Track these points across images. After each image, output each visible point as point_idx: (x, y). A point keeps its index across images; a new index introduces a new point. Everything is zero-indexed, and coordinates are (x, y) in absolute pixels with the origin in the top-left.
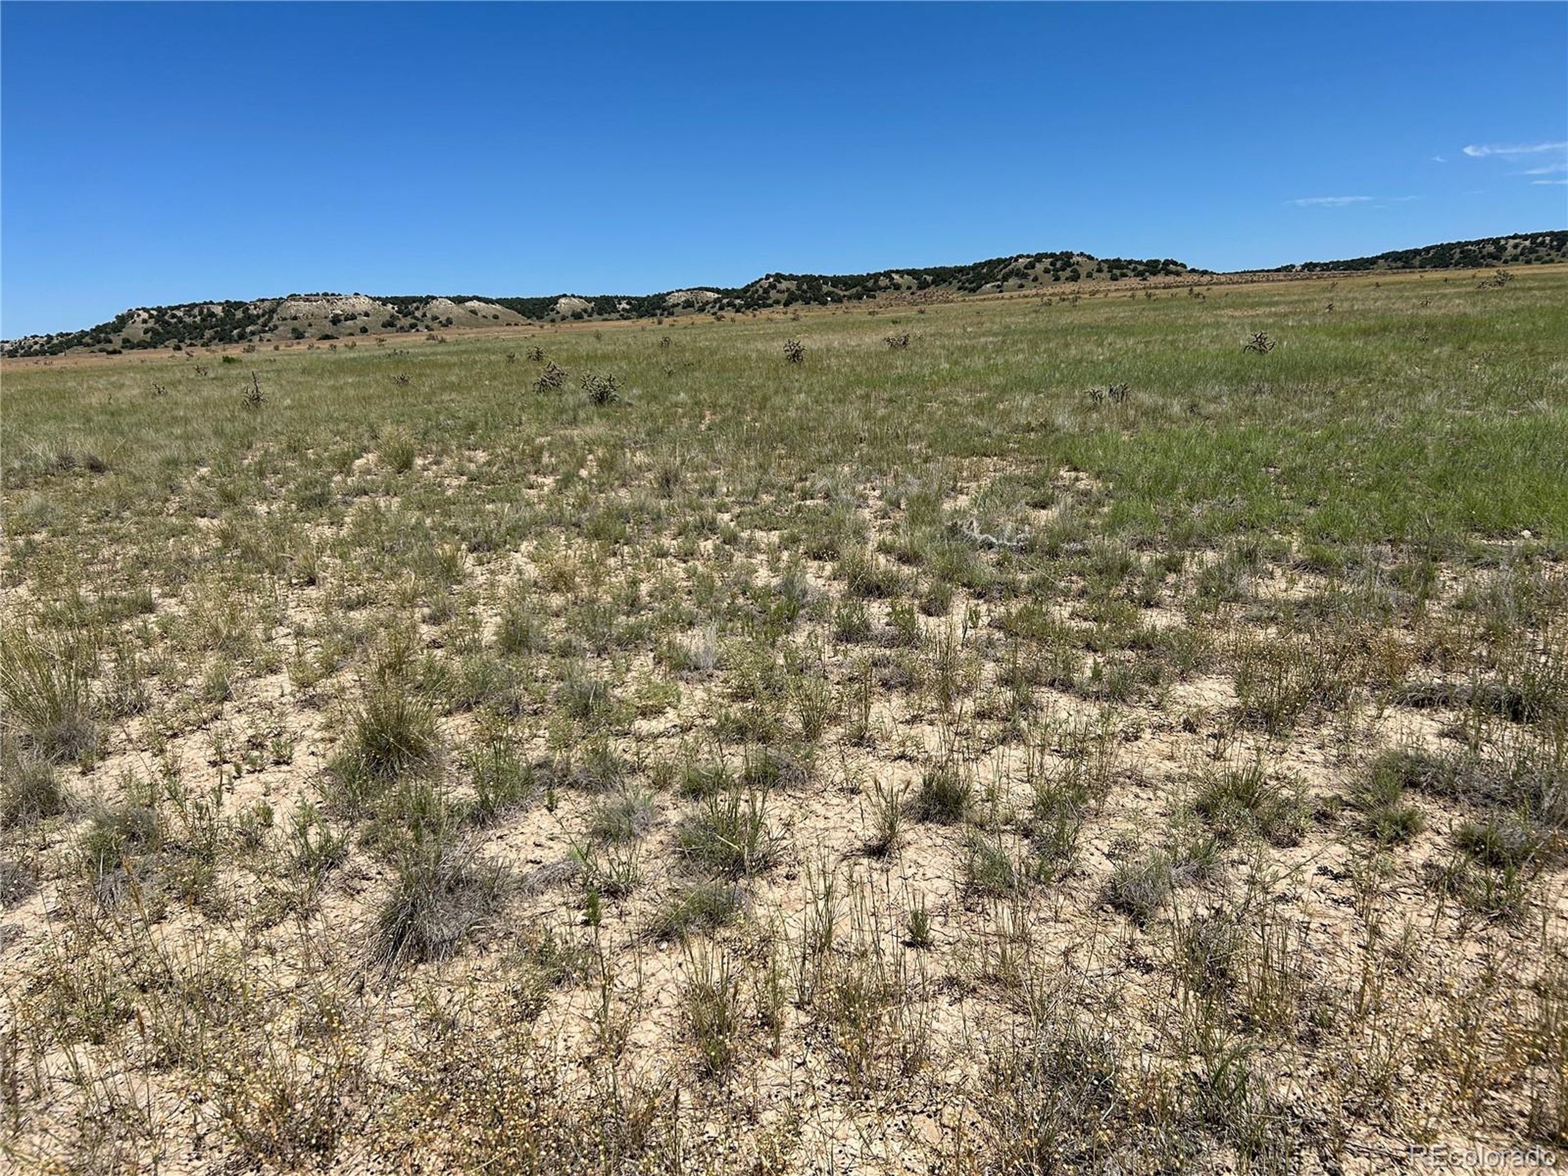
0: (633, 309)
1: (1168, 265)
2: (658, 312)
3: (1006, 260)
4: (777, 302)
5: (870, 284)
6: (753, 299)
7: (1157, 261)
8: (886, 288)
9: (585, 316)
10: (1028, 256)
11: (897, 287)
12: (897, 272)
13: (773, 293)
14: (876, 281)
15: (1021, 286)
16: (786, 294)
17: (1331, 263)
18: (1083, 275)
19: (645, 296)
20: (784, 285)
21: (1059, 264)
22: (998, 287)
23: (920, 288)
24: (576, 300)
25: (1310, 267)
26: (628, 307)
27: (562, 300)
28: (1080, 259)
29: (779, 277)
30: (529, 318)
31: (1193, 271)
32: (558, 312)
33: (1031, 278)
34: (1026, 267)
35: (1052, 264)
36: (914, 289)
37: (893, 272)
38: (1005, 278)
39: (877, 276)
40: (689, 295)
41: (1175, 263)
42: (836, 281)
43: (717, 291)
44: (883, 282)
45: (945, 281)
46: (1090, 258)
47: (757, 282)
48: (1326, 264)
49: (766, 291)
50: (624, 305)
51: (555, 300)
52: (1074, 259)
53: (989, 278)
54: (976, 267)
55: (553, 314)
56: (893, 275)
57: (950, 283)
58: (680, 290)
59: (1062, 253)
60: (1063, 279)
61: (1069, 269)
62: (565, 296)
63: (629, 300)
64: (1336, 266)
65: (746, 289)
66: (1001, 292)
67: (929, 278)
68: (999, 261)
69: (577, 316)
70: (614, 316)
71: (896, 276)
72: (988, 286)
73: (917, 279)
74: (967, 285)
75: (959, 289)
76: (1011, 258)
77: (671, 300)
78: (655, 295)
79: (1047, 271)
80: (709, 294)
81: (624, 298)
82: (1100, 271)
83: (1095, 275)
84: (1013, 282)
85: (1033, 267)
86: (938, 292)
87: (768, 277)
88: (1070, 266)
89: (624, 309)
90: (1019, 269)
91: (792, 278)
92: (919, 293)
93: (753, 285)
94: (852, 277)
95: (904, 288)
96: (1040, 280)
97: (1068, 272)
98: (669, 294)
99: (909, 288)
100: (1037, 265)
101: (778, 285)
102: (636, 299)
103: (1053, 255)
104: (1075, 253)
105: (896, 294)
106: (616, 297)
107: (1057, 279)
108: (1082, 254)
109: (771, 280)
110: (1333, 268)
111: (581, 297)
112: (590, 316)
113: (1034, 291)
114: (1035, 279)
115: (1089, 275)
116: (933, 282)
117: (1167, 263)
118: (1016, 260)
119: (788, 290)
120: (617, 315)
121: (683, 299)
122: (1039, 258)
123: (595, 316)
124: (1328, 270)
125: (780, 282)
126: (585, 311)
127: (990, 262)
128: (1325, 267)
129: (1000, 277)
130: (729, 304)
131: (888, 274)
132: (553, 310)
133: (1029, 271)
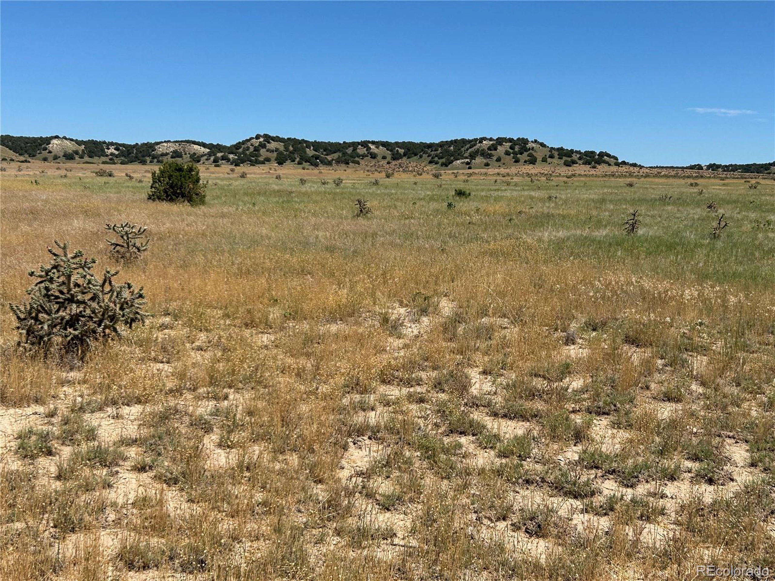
0: (122, 154)
1: (603, 156)
2: (148, 159)
3: (472, 141)
4: (268, 160)
5: (349, 151)
6: (245, 155)
7: (593, 153)
8: (364, 156)
9: (77, 157)
10: (491, 139)
11: (374, 156)
12: (373, 143)
13: (263, 151)
14: (355, 149)
15: (487, 165)
16: (275, 153)
17: (731, 165)
18: (539, 159)
19: (133, 143)
20: (273, 145)
21: (517, 149)
22: (468, 163)
23: (394, 159)
24: (68, 142)
25: (713, 167)
26: (117, 152)
27: (55, 141)
28: (534, 145)
29: (268, 138)
30: (20, 155)
31: (624, 163)
32: (50, 152)
33: (495, 158)
34: (489, 149)
35: (511, 148)
36: (389, 158)
37: (369, 142)
38: (472, 156)
39: (354, 145)
40: (177, 147)
41: (608, 155)
42: (317, 145)
43: (204, 145)
44: (361, 150)
45: (416, 155)
46: (542, 145)
47: (248, 141)
48: (726, 166)
49: (256, 149)
50: (112, 150)
51: (48, 140)
52: (530, 145)
53: (458, 155)
54: (442, 145)
55: (45, 153)
56: (370, 145)
57: (421, 157)
58: (169, 141)
59: (518, 139)
60: (522, 161)
61: (526, 154)
62: (57, 137)
63: (118, 146)
64: (733, 168)
65: (238, 146)
66: (470, 168)
67: (401, 151)
68: (464, 142)
69: (69, 157)
70: (104, 159)
71: (372, 147)
72: (458, 161)
73: (391, 151)
74: (436, 159)
75: (430, 162)
76: (476, 140)
77: (160, 150)
78: (144, 144)
79: (507, 153)
80: (196, 147)
81: (112, 144)
82: (552, 157)
83: (549, 160)
84: (479, 160)
85: (496, 149)
86: (412, 163)
87: (258, 137)
88: (527, 150)
89: (112, 154)
90: (483, 150)
91: (277, 139)
92: (394, 163)
93: (244, 142)
94: (330, 144)
95: (379, 158)
96: (502, 161)
97: (524, 157)
98: (158, 143)
99: (384, 158)
100: (499, 147)
101: (268, 145)
102: (123, 145)
103: (511, 140)
104: (530, 140)
105: (373, 162)
106: (104, 142)
107: (517, 161)
108: (536, 141)
109: (262, 140)
110: (732, 170)
111: (72, 140)
112: (82, 157)
113: (497, 171)
114: (499, 160)
115: (544, 160)
116: (405, 155)
117: (602, 154)
118: (481, 142)
119: (277, 150)
120: (106, 159)
121: (172, 149)
122: (500, 141)
123: (86, 158)
124: (728, 171)
125: (269, 142)
126: (76, 153)
127: (456, 141)
128: (727, 168)
129: (467, 155)
130: (223, 158)
131: (365, 144)
132: (45, 149)
133: (493, 152)
